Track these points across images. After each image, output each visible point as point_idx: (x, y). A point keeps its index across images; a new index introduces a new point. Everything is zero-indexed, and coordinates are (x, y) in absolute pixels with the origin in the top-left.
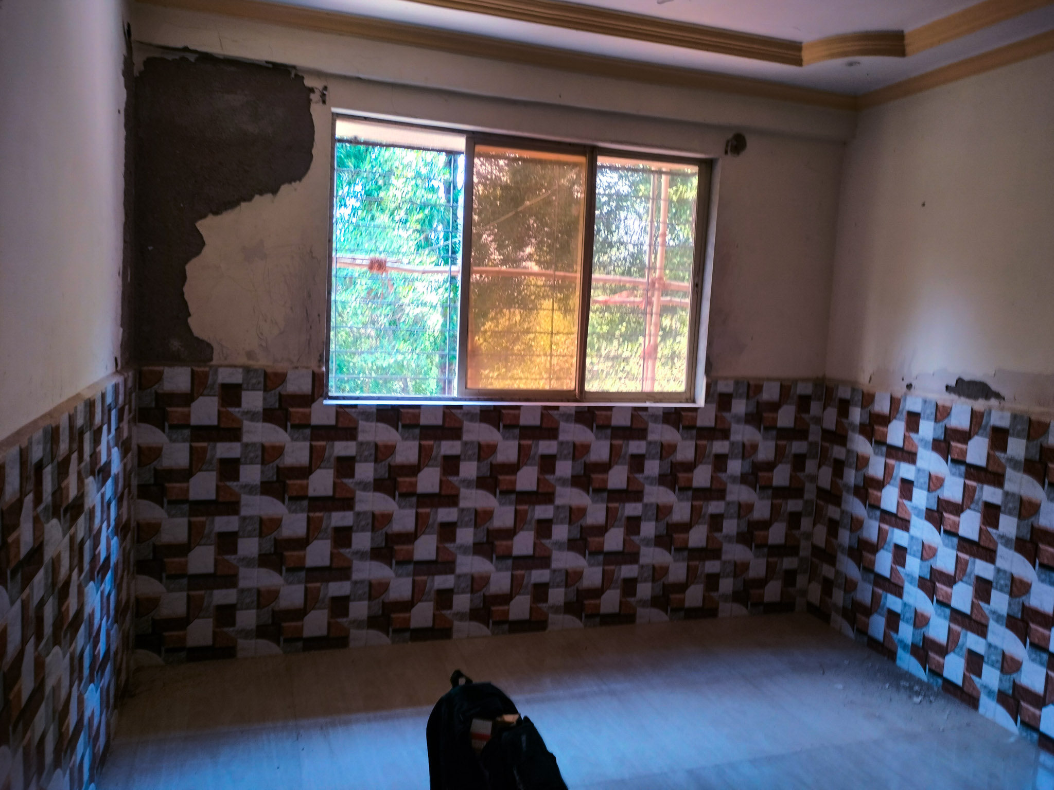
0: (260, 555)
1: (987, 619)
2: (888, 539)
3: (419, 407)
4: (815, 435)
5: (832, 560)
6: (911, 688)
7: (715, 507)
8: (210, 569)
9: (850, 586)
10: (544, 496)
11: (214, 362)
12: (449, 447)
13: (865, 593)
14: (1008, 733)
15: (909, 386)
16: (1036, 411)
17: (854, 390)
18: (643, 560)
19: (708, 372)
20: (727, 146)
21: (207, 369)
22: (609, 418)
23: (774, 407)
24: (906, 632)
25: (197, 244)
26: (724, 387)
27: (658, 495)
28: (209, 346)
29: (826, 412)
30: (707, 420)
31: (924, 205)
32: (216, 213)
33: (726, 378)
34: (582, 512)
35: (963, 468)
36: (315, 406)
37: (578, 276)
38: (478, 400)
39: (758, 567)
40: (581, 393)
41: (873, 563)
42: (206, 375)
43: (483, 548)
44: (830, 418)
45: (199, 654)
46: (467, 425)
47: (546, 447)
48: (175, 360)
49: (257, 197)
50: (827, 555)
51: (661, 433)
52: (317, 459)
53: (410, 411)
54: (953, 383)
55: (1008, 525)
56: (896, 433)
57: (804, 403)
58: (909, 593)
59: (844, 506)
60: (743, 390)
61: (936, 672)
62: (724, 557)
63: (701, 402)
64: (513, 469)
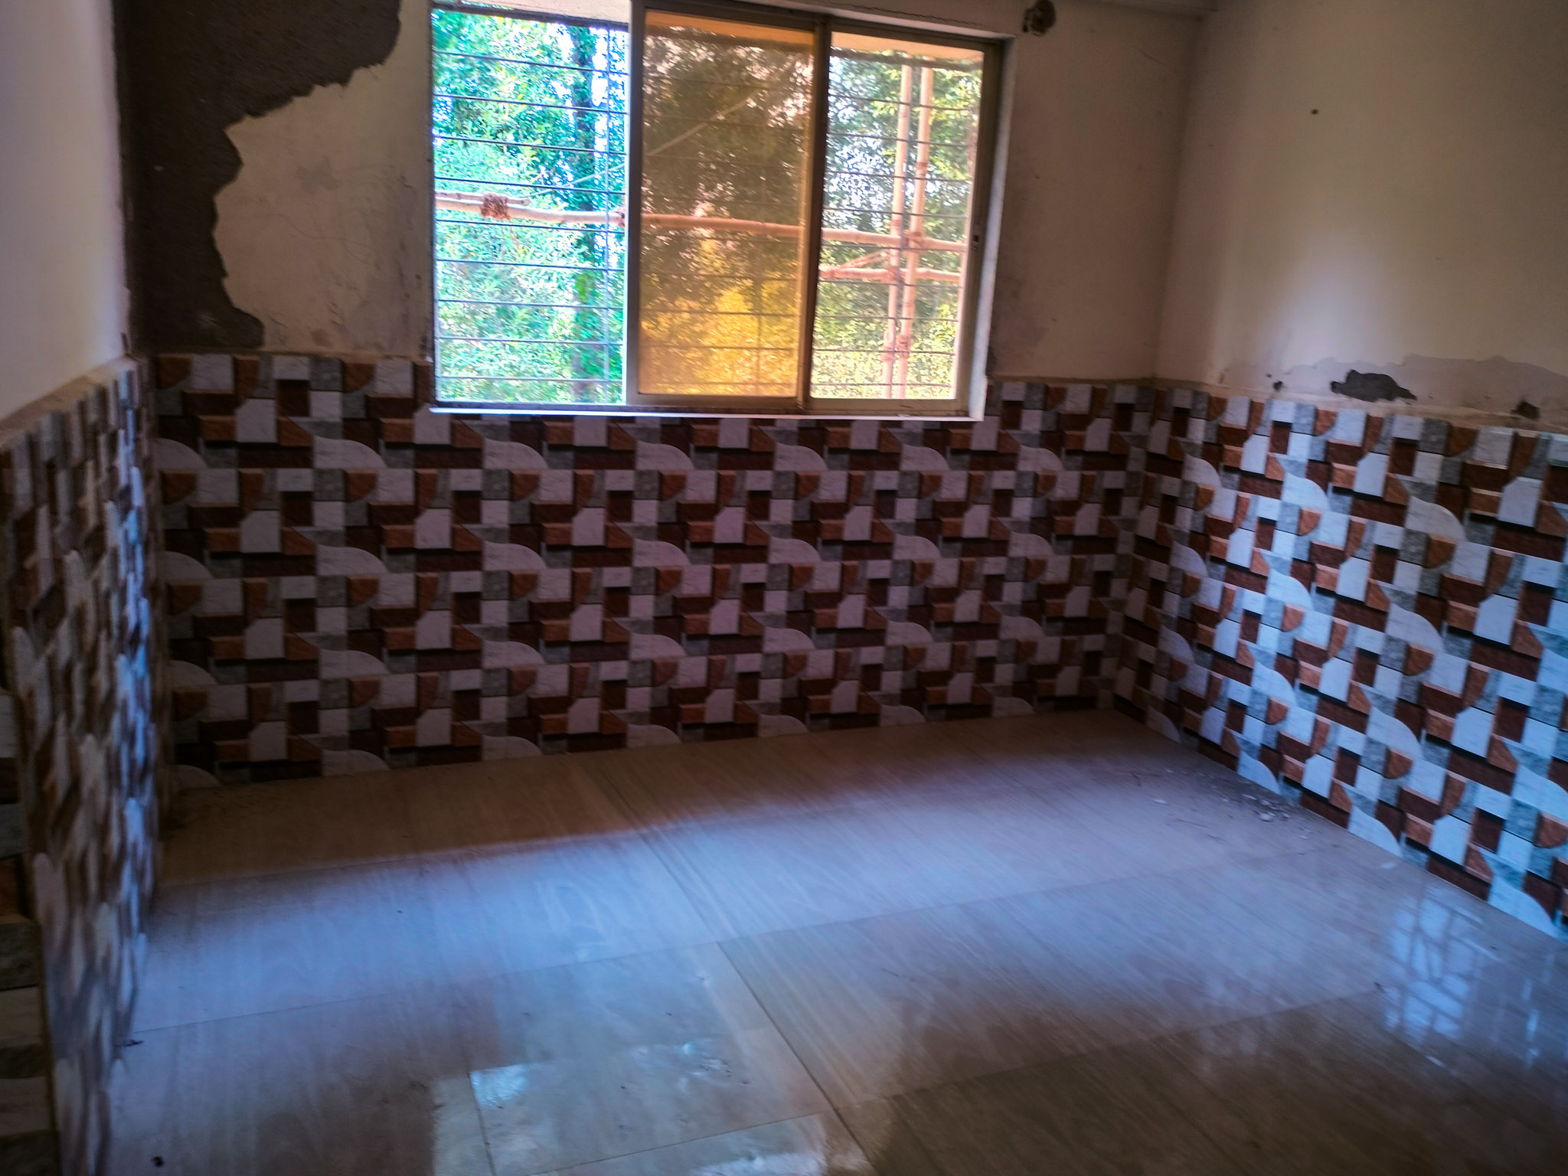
0: (350, 632)
1: (1368, 706)
2: (1235, 604)
3: (570, 418)
4: (1136, 462)
5: (1151, 636)
6: (1257, 803)
7: (992, 565)
8: (278, 652)
9: (1177, 670)
10: (753, 550)
11: (266, 348)
12: (617, 480)
13: (1198, 679)
14: (1387, 856)
15: (1278, 386)
16: (1459, 415)
17: (1196, 394)
18: (891, 640)
19: (989, 371)
20: (1026, 18)
21: (255, 358)
22: (846, 437)
23: (1081, 421)
24: (1254, 730)
25: (229, 164)
26: (1014, 392)
27: (913, 548)
28: (257, 322)
29: (1155, 429)
30: (985, 441)
31: (1315, 112)
32: (256, 113)
33: (1015, 379)
34: (807, 573)
35: (1348, 500)
36: (419, 415)
37: (802, 228)
38: (657, 410)
39: (1048, 648)
40: (806, 402)
41: (1211, 638)
42: (255, 366)
43: (668, 624)
44: (1159, 438)
45: (268, 772)
46: (643, 447)
47: (757, 480)
48: (208, 343)
49: (318, 90)
50: (1147, 630)
51: (920, 460)
52: (425, 493)
53: (560, 424)
54: (1341, 378)
55: (1408, 577)
56: (1254, 455)
57: (1123, 415)
58: (1261, 678)
59: (1175, 562)
60: (1038, 397)
61: (1293, 782)
62: (1003, 635)
63: (977, 413)
64: (709, 511)
